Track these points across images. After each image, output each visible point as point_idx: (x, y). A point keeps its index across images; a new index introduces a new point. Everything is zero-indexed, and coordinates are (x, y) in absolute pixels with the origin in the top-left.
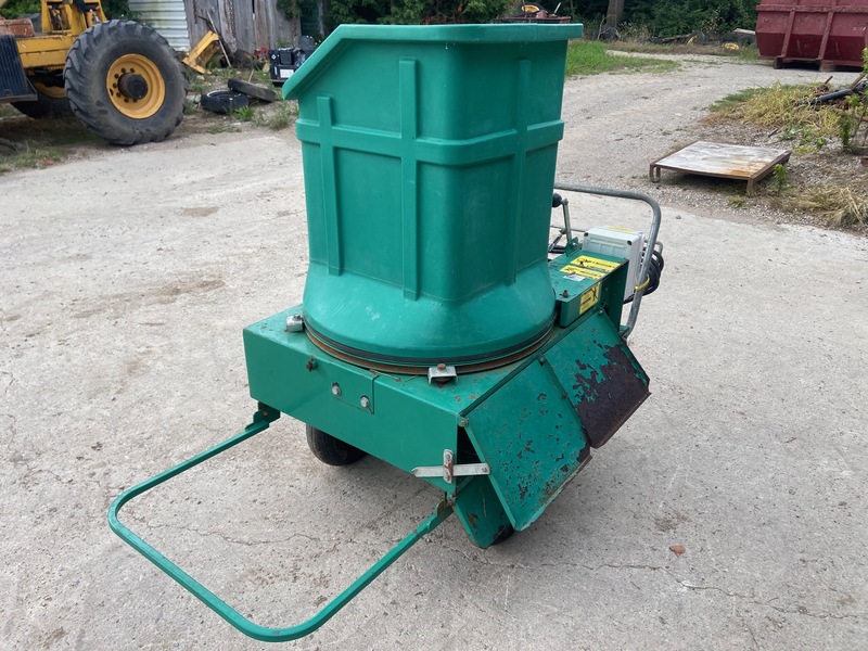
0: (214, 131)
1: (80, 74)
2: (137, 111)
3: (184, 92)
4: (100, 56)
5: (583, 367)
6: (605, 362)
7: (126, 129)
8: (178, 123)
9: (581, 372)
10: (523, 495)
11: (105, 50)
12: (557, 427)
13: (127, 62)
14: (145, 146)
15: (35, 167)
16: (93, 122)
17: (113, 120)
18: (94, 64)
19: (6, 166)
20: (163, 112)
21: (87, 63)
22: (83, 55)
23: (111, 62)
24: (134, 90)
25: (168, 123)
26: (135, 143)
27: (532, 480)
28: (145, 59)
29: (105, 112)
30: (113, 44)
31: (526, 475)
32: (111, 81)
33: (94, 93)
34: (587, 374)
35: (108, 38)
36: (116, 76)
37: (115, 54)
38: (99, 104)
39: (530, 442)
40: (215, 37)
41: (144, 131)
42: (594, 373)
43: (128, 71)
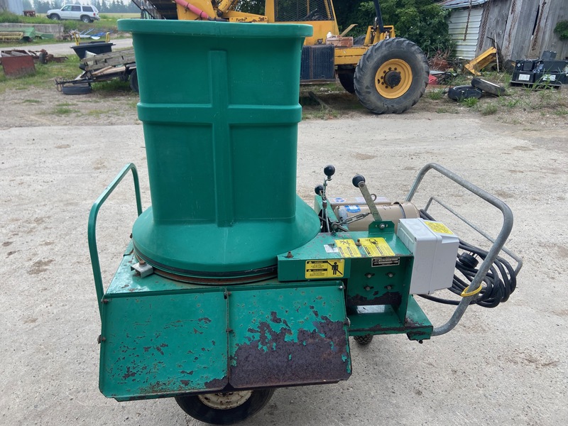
0: (440, 111)
1: (361, 69)
2: (391, 94)
3: (424, 84)
4: (375, 60)
5: (277, 320)
6: (310, 328)
7: (379, 104)
8: (414, 103)
9: (270, 322)
10: (126, 376)
11: (379, 56)
12: (203, 349)
13: (392, 64)
14: (388, 116)
15: (322, 119)
16: (361, 98)
17: (373, 98)
18: (371, 64)
19: (309, 116)
20: (405, 96)
21: (367, 63)
22: (367, 58)
23: (382, 63)
24: (392, 80)
25: (408, 102)
26: (383, 113)
27: (145, 371)
28: (404, 62)
29: (369, 93)
30: (386, 53)
31: (142, 365)
32: (379, 74)
33: (366, 81)
34: (277, 328)
35: (384, 49)
36: (384, 72)
37: (385, 58)
38: (367, 87)
39: (164, 345)
40: (495, 51)
41: (390, 106)
42: (286, 331)
43: (393, 69)
